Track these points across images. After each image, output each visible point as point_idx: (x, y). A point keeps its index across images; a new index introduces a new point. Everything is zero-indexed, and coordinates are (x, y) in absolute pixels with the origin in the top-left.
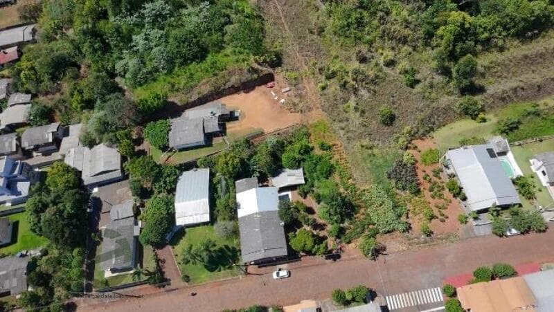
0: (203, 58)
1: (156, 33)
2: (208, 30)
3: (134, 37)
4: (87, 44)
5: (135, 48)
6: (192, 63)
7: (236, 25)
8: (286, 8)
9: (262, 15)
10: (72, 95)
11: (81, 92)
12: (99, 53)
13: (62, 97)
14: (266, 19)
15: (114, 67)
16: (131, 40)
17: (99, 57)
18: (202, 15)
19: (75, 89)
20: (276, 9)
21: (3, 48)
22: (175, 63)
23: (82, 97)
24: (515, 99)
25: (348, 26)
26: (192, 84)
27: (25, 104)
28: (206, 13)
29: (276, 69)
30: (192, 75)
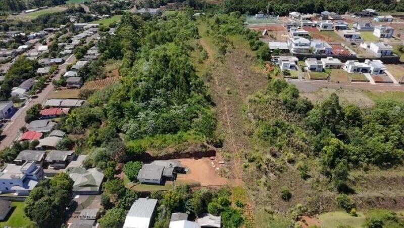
0: (175, 132)
1: (153, 113)
2: (183, 118)
3: (140, 113)
5: (138, 119)
6: (168, 133)
7: (200, 119)
8: (232, 118)
9: (217, 118)
10: (91, 136)
11: (97, 135)
12: (117, 117)
13: (84, 137)
14: (218, 121)
15: (121, 126)
16: (138, 114)
17: (116, 119)
18: (182, 110)
19: (94, 133)
20: (226, 117)
21: (61, 106)
22: (157, 131)
23: (96, 138)
24: (378, 206)
25: (268, 134)
26: (164, 145)
27: (59, 137)
28: (185, 110)
29: (218, 149)
30: (166, 140)
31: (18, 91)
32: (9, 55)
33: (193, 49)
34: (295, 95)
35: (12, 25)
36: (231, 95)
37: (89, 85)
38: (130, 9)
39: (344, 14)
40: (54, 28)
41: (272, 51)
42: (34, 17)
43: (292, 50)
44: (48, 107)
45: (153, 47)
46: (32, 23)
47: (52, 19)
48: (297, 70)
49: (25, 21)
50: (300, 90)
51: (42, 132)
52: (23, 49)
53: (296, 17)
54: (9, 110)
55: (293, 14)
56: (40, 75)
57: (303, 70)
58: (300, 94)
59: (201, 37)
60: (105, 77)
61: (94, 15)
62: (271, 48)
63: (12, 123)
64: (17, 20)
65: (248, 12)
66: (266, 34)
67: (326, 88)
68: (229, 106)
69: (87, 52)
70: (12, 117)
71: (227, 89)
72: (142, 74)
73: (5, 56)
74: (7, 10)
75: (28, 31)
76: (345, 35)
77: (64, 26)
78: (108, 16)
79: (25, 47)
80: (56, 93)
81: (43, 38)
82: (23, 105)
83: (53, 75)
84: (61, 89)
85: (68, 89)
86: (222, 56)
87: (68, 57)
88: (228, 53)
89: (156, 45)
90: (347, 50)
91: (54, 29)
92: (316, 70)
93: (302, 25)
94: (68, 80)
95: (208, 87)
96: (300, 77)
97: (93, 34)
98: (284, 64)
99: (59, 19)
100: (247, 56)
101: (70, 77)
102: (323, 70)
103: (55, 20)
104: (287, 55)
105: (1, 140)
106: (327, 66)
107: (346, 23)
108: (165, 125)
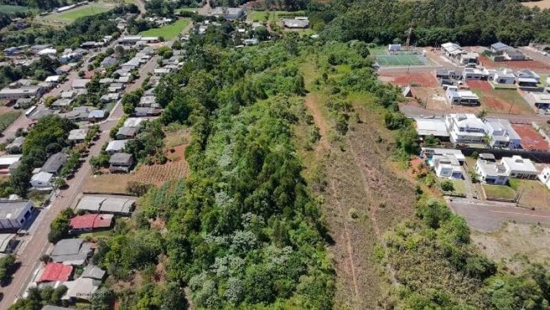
0: (272, 300)
1: (237, 261)
2: (285, 274)
3: (217, 259)
4: (175, 251)
5: (214, 271)
6: (260, 302)
7: (311, 279)
8: (359, 270)
9: (336, 269)
10: (142, 296)
11: (150, 296)
12: (182, 261)
13: (131, 287)
14: (339, 275)
15: (189, 279)
16: (213, 261)
17: (180, 265)
18: (283, 258)
19: (148, 291)
20: (350, 266)
21: (102, 212)
22: (244, 297)
23: (150, 301)
27: (96, 279)
28: (287, 258)
31: (41, 177)
32: (32, 95)
33: (296, 119)
34: (464, 239)
35: (40, 35)
36: (358, 220)
37: (142, 173)
38: (202, 7)
39: (527, 45)
40: (97, 41)
41: (421, 139)
42: (70, 21)
43: (454, 138)
44: (82, 213)
45: (236, 113)
46: (66, 31)
47: (93, 24)
48: (463, 178)
49: (57, 28)
50: (472, 229)
51: (72, 265)
52: (52, 82)
53: (453, 55)
54: (27, 215)
55: (448, 46)
56: (73, 143)
57: (475, 181)
58: (472, 237)
59: (307, 92)
60: (165, 161)
61: (151, 19)
62: (421, 133)
63: (30, 238)
64: (46, 24)
65: (377, 40)
66: (410, 94)
67: (514, 222)
68: (355, 244)
69: (139, 100)
70: (32, 227)
71: (352, 210)
72: (221, 175)
73: (28, 96)
74: (34, 7)
75: (60, 48)
76: (537, 105)
77: (110, 37)
78: (170, 20)
79: (55, 78)
80: (95, 181)
81: (80, 62)
82: (48, 203)
83: (92, 142)
84: (101, 173)
85: (112, 173)
86: (342, 136)
87: (114, 106)
88: (350, 133)
89: (241, 107)
90: (544, 138)
91: (96, 44)
92: (496, 182)
93: (464, 76)
94: (112, 161)
95: (321, 203)
96: (470, 195)
97: (150, 59)
98: (443, 169)
99: (102, 27)
100: (381, 141)
101: (115, 151)
102: (508, 184)
103: (97, 29)
104: (446, 147)
105: (14, 273)
106: (513, 174)
107: (536, 75)
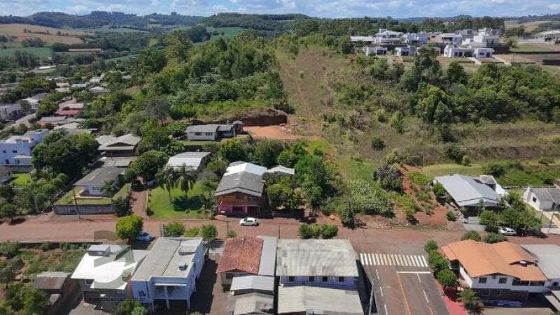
22: (212, 98)
24: (496, 156)
25: (352, 97)
26: (220, 111)
29: (290, 115)
30: (222, 107)
41: (354, 43)
62: (353, 41)
92: (409, 54)
108: (222, 91)
